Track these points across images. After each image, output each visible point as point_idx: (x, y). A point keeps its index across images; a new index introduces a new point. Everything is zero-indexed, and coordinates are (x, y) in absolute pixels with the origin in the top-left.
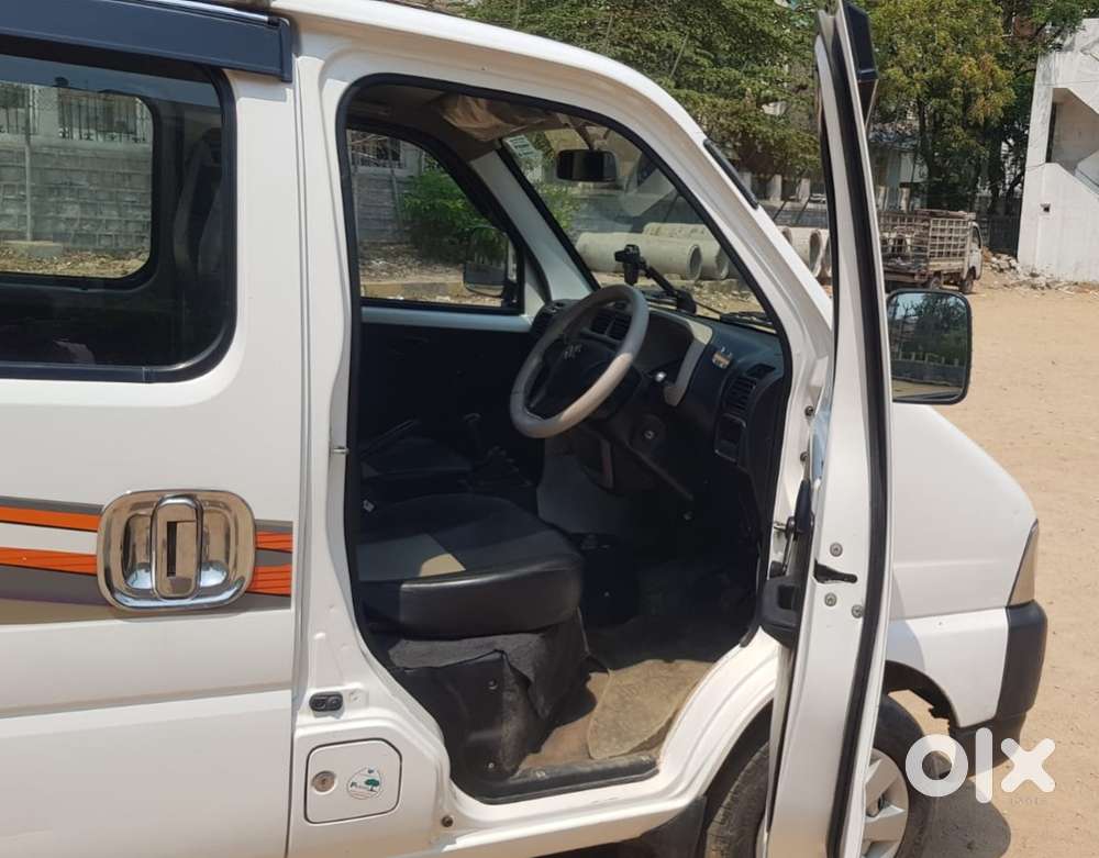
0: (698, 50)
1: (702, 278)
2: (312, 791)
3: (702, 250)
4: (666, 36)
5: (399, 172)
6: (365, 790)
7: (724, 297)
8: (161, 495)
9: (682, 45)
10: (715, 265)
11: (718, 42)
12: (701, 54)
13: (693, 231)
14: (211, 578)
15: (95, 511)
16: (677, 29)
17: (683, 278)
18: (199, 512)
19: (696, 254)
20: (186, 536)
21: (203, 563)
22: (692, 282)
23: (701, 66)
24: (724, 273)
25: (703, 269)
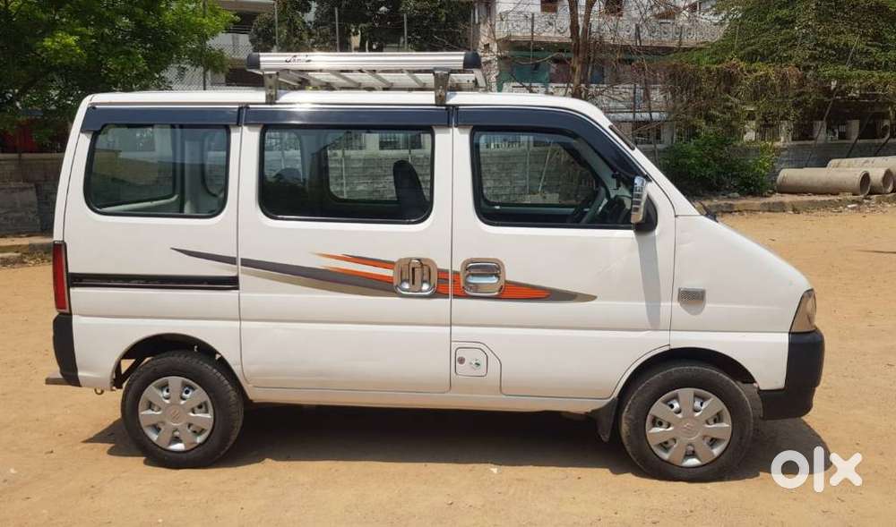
0: (869, 43)
1: (871, 193)
2: (458, 364)
3: (870, 175)
4: (843, 38)
5: (659, 146)
6: (475, 366)
7: (889, 205)
8: (411, 259)
9: (855, 42)
10: (882, 184)
11: (886, 34)
12: (871, 46)
13: (867, 162)
14: (425, 287)
15: (393, 263)
16: (853, 32)
17: (854, 195)
18: (422, 265)
19: (866, 178)
20: (418, 272)
21: (423, 282)
22: (862, 196)
23: (871, 53)
24: (890, 189)
25: (872, 187)
